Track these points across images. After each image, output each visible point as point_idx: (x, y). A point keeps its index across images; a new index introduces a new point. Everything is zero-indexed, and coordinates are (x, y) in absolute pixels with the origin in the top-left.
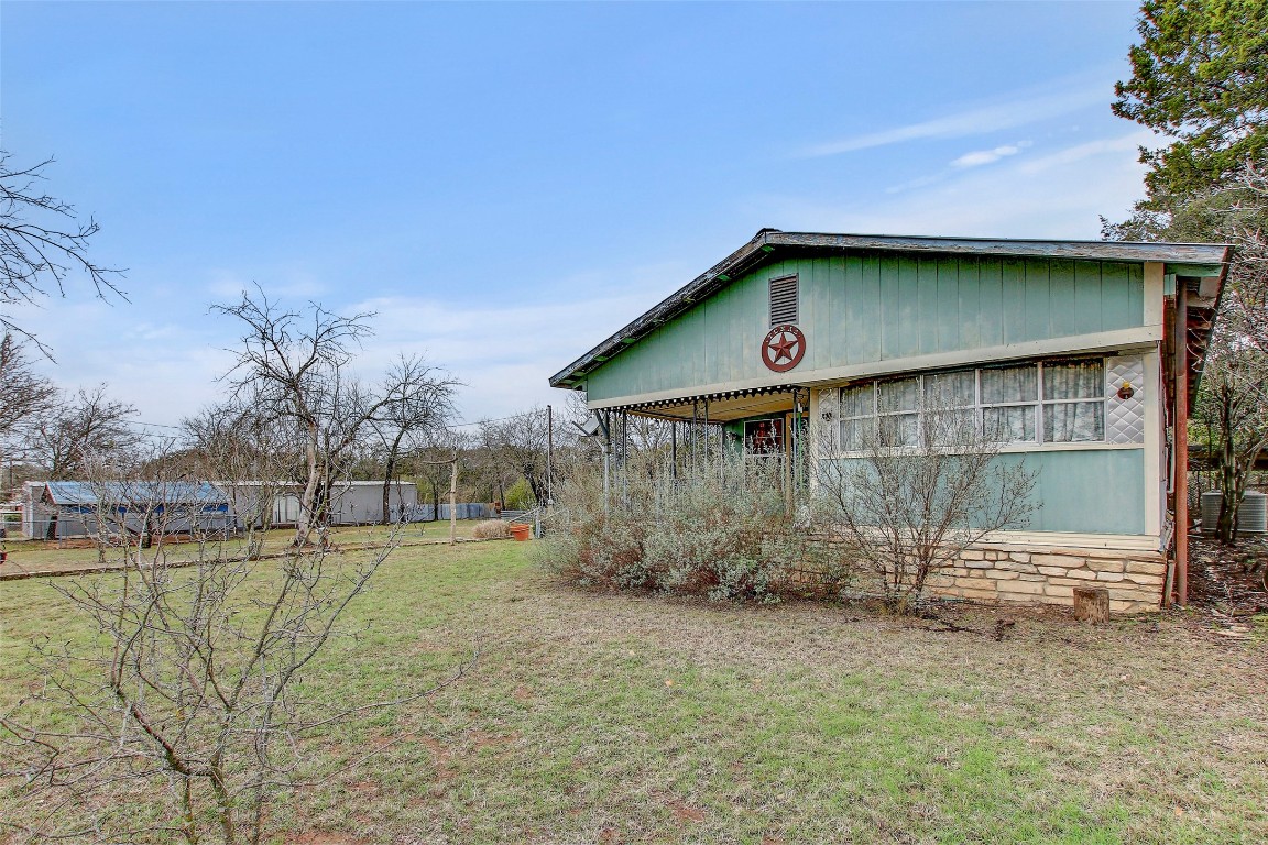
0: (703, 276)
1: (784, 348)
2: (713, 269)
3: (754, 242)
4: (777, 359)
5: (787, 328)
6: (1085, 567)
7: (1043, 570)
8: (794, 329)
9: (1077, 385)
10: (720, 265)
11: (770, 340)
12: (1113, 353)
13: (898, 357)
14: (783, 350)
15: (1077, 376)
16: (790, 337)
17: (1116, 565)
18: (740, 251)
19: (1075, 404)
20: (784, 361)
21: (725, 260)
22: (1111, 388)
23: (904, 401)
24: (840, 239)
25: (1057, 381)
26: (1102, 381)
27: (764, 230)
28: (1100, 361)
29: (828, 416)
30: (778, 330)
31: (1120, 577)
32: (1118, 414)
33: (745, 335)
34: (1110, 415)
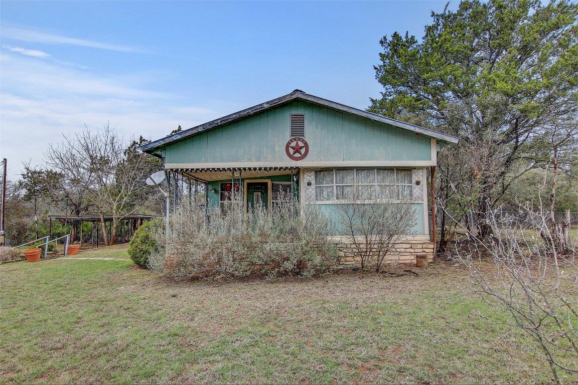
0: (262, 105)
1: (298, 149)
2: (268, 103)
3: (291, 94)
4: (294, 154)
5: (299, 139)
6: (411, 247)
7: (398, 250)
8: (303, 140)
9: (405, 179)
10: (272, 101)
11: (290, 143)
12: (414, 168)
13: (350, 160)
14: (297, 150)
15: (405, 175)
16: (301, 144)
17: (420, 246)
18: (284, 97)
19: (405, 186)
20: (297, 155)
21: (275, 100)
22: (414, 181)
23: (347, 179)
24: (334, 104)
25: (400, 177)
26: (411, 178)
27: (297, 90)
28: (410, 170)
29: (309, 184)
30: (295, 139)
31: (421, 250)
32: (416, 190)
33: (276, 139)
34: (414, 191)
